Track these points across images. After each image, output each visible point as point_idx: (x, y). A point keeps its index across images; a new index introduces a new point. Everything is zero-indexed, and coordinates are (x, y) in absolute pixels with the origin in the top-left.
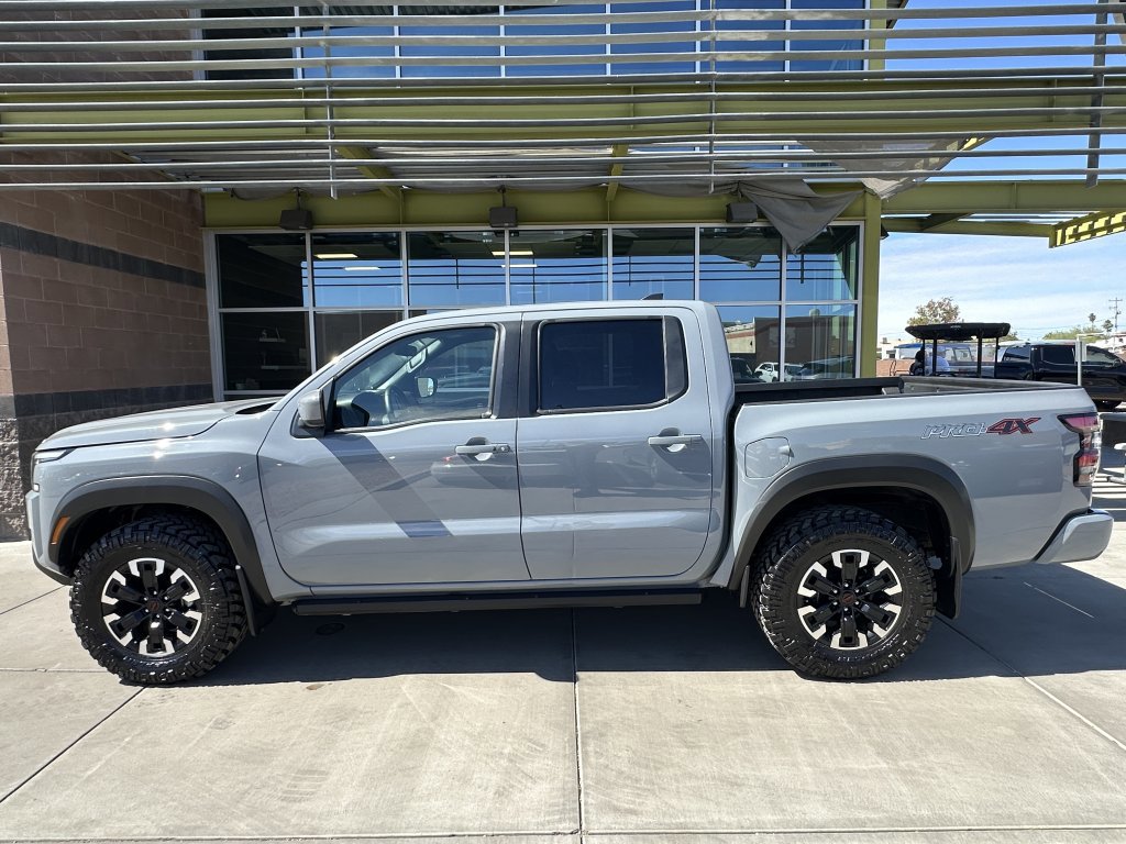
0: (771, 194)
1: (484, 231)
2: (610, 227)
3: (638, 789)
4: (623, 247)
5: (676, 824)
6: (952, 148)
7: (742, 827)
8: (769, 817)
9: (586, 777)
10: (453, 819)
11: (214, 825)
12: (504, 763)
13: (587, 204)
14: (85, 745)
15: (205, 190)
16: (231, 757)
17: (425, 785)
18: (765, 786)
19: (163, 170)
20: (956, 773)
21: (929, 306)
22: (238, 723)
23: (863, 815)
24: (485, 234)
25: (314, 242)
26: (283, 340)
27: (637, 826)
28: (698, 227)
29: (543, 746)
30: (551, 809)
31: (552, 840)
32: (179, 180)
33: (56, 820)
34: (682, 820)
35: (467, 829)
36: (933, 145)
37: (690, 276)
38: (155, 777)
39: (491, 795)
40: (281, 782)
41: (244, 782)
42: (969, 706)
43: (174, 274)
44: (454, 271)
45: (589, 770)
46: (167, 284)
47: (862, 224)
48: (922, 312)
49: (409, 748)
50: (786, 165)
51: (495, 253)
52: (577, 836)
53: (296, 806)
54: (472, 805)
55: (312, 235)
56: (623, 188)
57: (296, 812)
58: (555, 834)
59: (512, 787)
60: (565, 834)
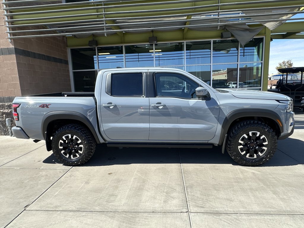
0: (235, 29)
1: (147, 45)
2: (185, 42)
3: (204, 201)
4: (189, 48)
5: (215, 211)
6: (296, 11)
7: (234, 212)
8: (242, 209)
9: (188, 198)
10: (153, 208)
11: (90, 208)
12: (165, 194)
13: (178, 35)
14: (53, 188)
15: (67, 36)
16: (91, 191)
17: (144, 199)
18: (240, 201)
19: (55, 30)
20: (297, 199)
21: (283, 63)
22: (91, 182)
23: (270, 210)
24: (146, 45)
25: (98, 50)
26: (90, 79)
27: (204, 211)
28: (212, 40)
29: (175, 190)
30: (179, 206)
31: (181, 214)
32: (60, 33)
33: (49, 206)
34: (217, 210)
35: (157, 210)
36: (289, 10)
37: (209, 56)
38: (72, 196)
39: (162, 202)
40: (105, 198)
41: (96, 197)
42: (301, 181)
43: (60, 61)
44: (137, 57)
45: (189, 196)
46: (58, 64)
47: (264, 37)
48: (280, 65)
49: (138, 190)
50: (240, 19)
51: (150, 51)
52: (188, 213)
53: (110, 204)
54: (158, 204)
55: (97, 48)
56: (190, 29)
57: (111, 205)
58: (181, 212)
59: (168, 200)
60: (184, 212)
